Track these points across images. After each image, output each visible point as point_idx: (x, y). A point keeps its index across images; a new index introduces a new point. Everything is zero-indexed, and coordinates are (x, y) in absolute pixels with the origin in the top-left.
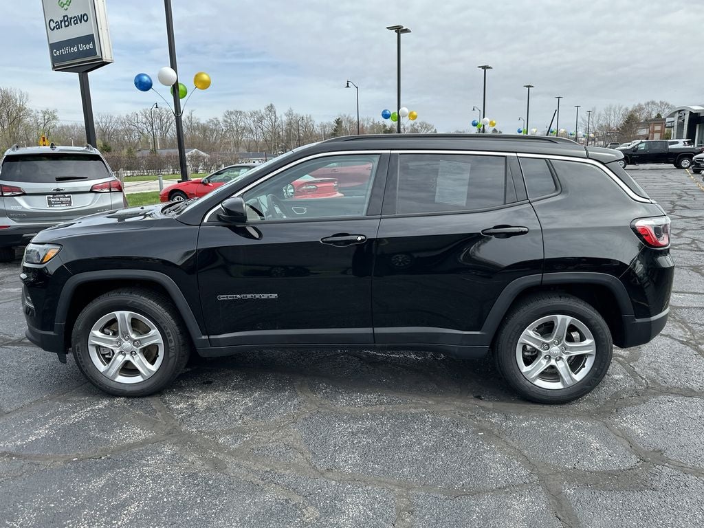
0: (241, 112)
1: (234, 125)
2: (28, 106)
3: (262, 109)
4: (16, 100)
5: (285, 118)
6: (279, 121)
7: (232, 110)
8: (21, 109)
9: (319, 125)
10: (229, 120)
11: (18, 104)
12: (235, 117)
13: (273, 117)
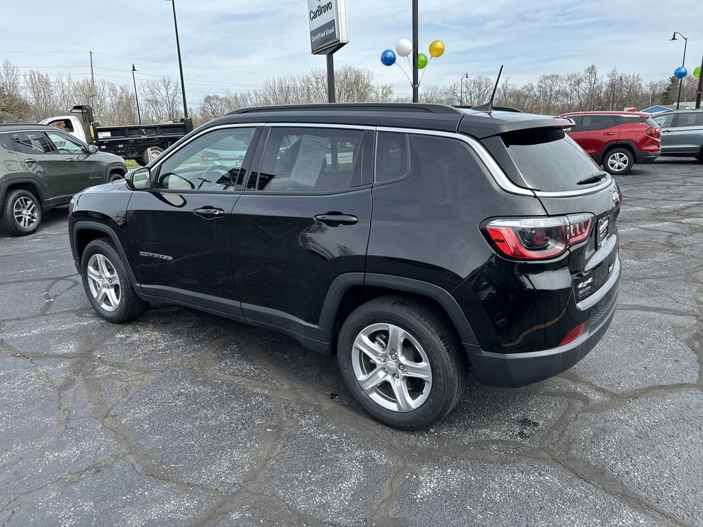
0: (557, 76)
1: (549, 89)
2: (372, 83)
3: (581, 71)
4: (364, 79)
5: (607, 80)
6: (598, 83)
7: (548, 74)
8: (367, 86)
9: (649, 84)
10: (543, 85)
11: (365, 82)
12: (550, 82)
13: (593, 79)
